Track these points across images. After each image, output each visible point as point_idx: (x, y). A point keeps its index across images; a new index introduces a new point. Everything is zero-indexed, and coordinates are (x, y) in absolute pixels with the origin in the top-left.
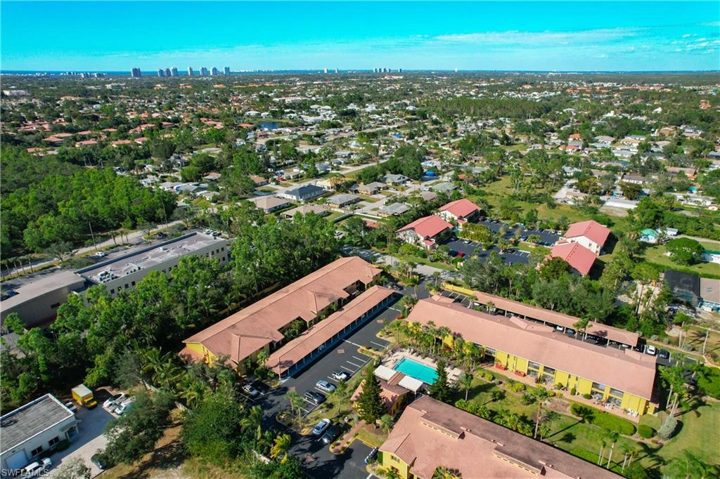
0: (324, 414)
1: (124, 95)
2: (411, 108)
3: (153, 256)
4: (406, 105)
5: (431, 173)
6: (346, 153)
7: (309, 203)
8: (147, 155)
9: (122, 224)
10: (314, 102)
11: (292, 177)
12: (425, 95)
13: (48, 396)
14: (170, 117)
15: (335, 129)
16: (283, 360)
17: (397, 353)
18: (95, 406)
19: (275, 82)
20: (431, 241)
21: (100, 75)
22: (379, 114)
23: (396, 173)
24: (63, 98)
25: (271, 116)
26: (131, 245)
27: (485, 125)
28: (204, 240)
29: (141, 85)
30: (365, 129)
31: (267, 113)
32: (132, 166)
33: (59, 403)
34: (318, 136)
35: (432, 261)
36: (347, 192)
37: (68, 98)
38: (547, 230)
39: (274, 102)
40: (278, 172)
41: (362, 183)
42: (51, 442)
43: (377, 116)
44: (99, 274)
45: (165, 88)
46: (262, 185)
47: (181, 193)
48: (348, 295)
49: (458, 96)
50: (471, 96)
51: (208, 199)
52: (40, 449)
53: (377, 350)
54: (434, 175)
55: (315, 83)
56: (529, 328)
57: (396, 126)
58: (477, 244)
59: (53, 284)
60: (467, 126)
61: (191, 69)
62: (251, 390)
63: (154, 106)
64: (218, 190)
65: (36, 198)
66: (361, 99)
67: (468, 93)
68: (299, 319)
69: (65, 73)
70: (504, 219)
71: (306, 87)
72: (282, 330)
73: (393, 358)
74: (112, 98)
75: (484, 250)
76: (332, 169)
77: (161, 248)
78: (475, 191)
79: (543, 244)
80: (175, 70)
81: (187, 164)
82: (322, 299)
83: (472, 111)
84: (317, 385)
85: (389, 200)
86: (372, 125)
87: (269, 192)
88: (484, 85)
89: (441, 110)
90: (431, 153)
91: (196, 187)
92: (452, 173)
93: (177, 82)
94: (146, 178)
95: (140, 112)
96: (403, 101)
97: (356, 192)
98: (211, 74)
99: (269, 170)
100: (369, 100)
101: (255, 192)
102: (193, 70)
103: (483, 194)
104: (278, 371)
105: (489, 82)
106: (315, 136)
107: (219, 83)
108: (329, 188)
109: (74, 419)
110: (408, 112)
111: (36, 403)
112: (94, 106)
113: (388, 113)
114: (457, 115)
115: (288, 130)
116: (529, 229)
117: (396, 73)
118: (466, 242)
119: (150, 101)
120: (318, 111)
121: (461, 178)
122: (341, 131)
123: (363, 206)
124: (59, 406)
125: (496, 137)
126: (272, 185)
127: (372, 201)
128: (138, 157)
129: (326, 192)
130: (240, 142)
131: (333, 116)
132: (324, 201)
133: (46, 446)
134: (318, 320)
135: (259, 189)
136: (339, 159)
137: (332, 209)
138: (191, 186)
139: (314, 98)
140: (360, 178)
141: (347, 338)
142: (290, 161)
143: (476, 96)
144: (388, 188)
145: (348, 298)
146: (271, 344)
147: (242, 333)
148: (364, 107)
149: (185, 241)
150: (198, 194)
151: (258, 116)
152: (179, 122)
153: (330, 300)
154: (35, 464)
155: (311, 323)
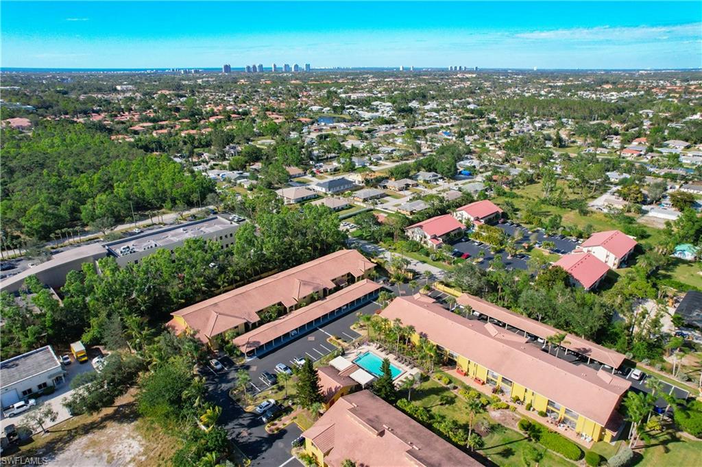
0: (274, 395)
1: (210, 89)
2: (472, 107)
3: (173, 236)
4: (469, 103)
5: (467, 172)
6: (389, 149)
7: (335, 196)
8: (208, 145)
9: (164, 205)
10: (377, 99)
11: (329, 170)
12: (492, 93)
13: (48, 348)
14: (240, 110)
15: (388, 126)
16: (252, 340)
17: (363, 346)
18: (86, 361)
19: (348, 79)
20: (438, 240)
21: (196, 71)
22: (437, 111)
23: (430, 171)
24: (159, 92)
25: (333, 112)
26: (165, 224)
27: (543, 126)
28: (222, 224)
29: (226, 80)
30: (417, 126)
31: (328, 108)
32: (191, 154)
33: (53, 354)
34: (369, 131)
35: (434, 260)
36: (376, 188)
37: (163, 92)
38: (569, 237)
39: (340, 98)
40: (318, 164)
41: (393, 179)
42: (40, 387)
43: (435, 114)
44: (122, 248)
45: (247, 83)
46: (299, 177)
47: (224, 180)
48: (335, 286)
49: (527, 95)
50: (541, 95)
51: (246, 187)
52: (30, 391)
53: (345, 341)
54: (470, 174)
55: (386, 80)
56: (500, 336)
57: (449, 124)
58: (487, 246)
59: (82, 253)
60: (524, 126)
61: (275, 66)
62: (216, 364)
63: (231, 100)
64: (257, 179)
65: (99, 179)
66: (424, 97)
67: (539, 93)
68: (280, 304)
69: (170, 69)
70: (526, 223)
71: (376, 84)
72: (259, 312)
73: (356, 351)
74: (198, 92)
75: (492, 253)
76: (371, 164)
77: (182, 229)
78: (505, 193)
79: (558, 251)
80: (261, 66)
81: (239, 153)
82: (307, 287)
83: (535, 111)
84: (277, 367)
85: (414, 197)
86: (426, 123)
87: (303, 183)
88: (559, 84)
89: (502, 108)
90: (474, 152)
91: (238, 175)
92: (489, 173)
93: (260, 77)
94: (200, 164)
95: (217, 105)
96: (467, 99)
97: (385, 187)
98: (293, 70)
99: (311, 162)
100: (433, 98)
101: (291, 183)
102: (277, 66)
103: (514, 196)
104: (244, 350)
105: (565, 81)
106: (367, 132)
107: (297, 79)
108: (359, 182)
109: (60, 369)
110: (468, 111)
111: (37, 352)
112: (181, 99)
113: (446, 111)
114: (518, 115)
115: (343, 125)
116: (549, 235)
117: (471, 72)
118: (476, 244)
119: (229, 95)
120: (379, 107)
121: (494, 179)
122: (394, 128)
123: (387, 201)
124: (53, 357)
125: (549, 139)
126: (308, 177)
127: (397, 197)
128: (201, 146)
129: (356, 186)
130: (294, 135)
131: (391, 113)
132: (350, 195)
133: (35, 389)
134: (297, 307)
135: (296, 180)
136: (380, 155)
137: (355, 203)
138: (235, 174)
139: (379, 95)
140: (392, 174)
141: (321, 327)
142: (333, 155)
143: (546, 96)
144: (417, 185)
145: (334, 288)
146: (246, 324)
147: (222, 312)
148: (425, 104)
149: (205, 224)
150: (238, 182)
151: (320, 111)
152: (247, 115)
153: (314, 289)
154: (22, 403)
155: (291, 309)
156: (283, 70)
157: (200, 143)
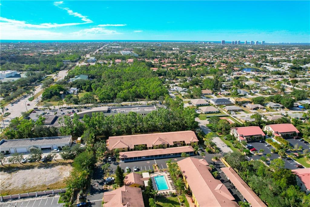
5: (302, 107)
7: (216, 106)
8: (184, 75)
9: (146, 97)
10: (287, 61)
11: (225, 94)
14: (212, 62)
15: (279, 76)
16: (125, 155)
17: (163, 173)
20: (243, 138)
21: (210, 43)
23: (276, 102)
25: (255, 66)
26: (141, 105)
31: (254, 64)
32: (174, 78)
35: (235, 147)
36: (240, 106)
37: (188, 51)
39: (266, 59)
40: (222, 90)
41: (253, 103)
42: (63, 147)
45: (227, 49)
46: (209, 95)
48: (173, 144)
51: (182, 95)
52: (60, 147)
53: (159, 168)
56: (218, 191)
58: (272, 148)
64: (189, 93)
68: (146, 145)
72: (135, 146)
73: (159, 173)
75: (272, 152)
76: (249, 94)
80: (239, 42)
82: (160, 141)
87: (208, 98)
91: (184, 90)
95: (204, 58)
98: (255, 44)
101: (203, 97)
102: (247, 42)
104: (121, 157)
106: (263, 78)
109: (69, 144)
115: (254, 73)
118: (267, 145)
120: (283, 66)
122: (281, 77)
123: (240, 114)
126: (213, 95)
127: (247, 113)
129: (230, 103)
131: (287, 69)
132: (224, 107)
134: (152, 148)
135: (206, 96)
136: (258, 90)
137: (223, 111)
139: (291, 59)
141: (156, 159)
144: (263, 109)
146: (128, 148)
147: (122, 141)
150: (181, 93)
151: (249, 65)
152: (213, 64)
153: (162, 143)
154: (56, 150)
155: (150, 148)
156: (250, 44)
157: (182, 74)
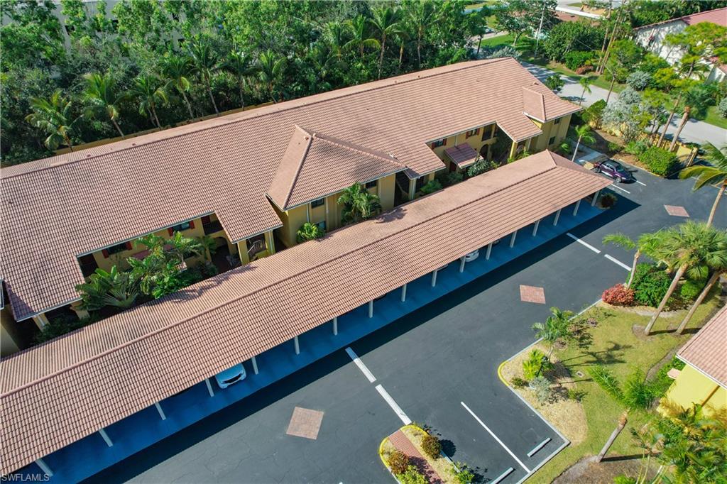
82: (332, 161)
145: (437, 174)
155: (256, 245)
